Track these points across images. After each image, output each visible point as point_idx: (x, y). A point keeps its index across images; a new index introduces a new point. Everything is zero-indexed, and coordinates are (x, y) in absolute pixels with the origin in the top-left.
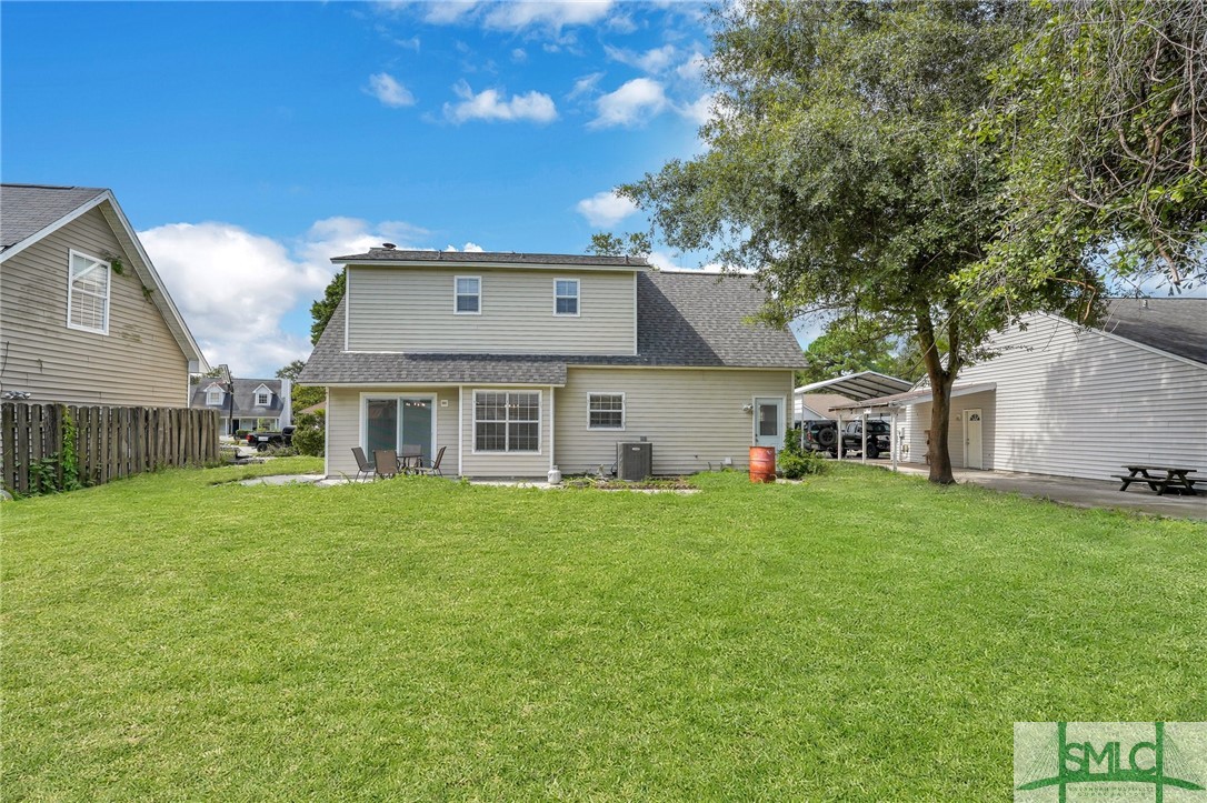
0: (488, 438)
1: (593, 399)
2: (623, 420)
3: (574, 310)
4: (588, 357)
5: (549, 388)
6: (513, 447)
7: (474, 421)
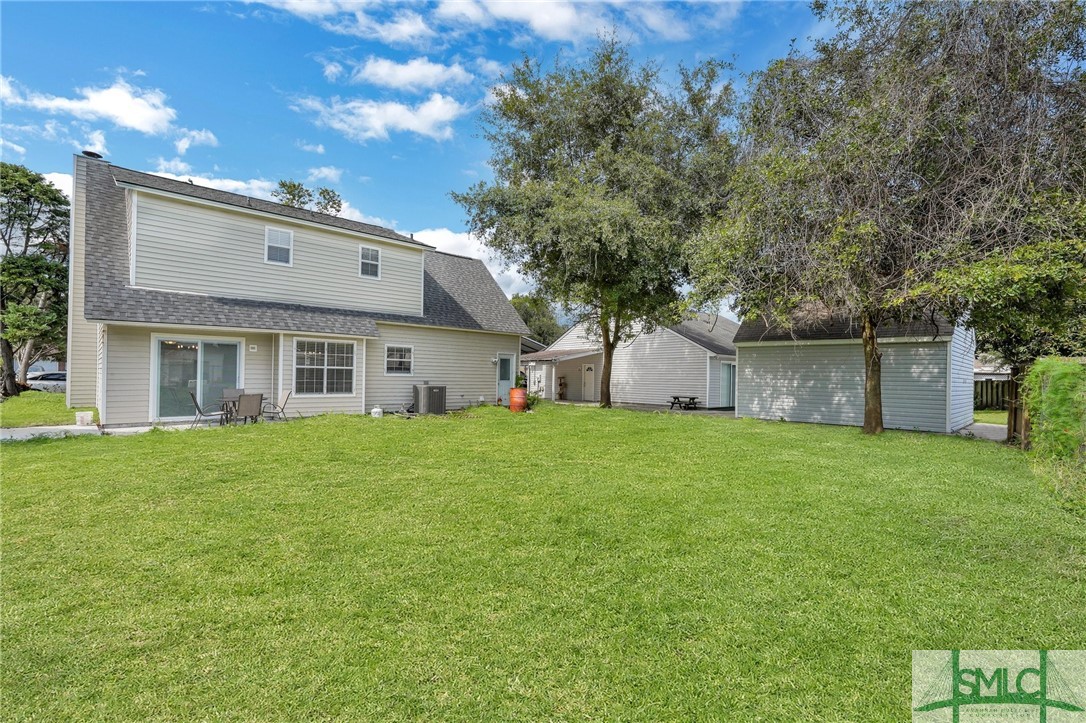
0: (308, 382)
1: (389, 350)
2: (412, 368)
3: (375, 274)
4: (389, 315)
5: (362, 340)
6: (331, 390)
7: (295, 367)
